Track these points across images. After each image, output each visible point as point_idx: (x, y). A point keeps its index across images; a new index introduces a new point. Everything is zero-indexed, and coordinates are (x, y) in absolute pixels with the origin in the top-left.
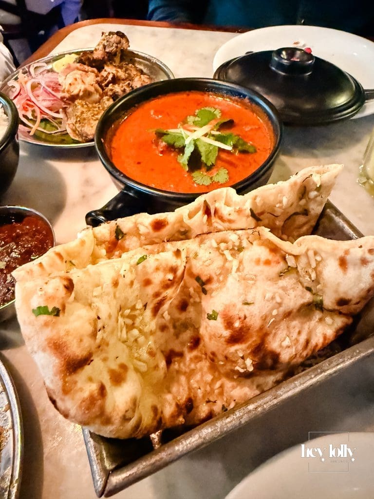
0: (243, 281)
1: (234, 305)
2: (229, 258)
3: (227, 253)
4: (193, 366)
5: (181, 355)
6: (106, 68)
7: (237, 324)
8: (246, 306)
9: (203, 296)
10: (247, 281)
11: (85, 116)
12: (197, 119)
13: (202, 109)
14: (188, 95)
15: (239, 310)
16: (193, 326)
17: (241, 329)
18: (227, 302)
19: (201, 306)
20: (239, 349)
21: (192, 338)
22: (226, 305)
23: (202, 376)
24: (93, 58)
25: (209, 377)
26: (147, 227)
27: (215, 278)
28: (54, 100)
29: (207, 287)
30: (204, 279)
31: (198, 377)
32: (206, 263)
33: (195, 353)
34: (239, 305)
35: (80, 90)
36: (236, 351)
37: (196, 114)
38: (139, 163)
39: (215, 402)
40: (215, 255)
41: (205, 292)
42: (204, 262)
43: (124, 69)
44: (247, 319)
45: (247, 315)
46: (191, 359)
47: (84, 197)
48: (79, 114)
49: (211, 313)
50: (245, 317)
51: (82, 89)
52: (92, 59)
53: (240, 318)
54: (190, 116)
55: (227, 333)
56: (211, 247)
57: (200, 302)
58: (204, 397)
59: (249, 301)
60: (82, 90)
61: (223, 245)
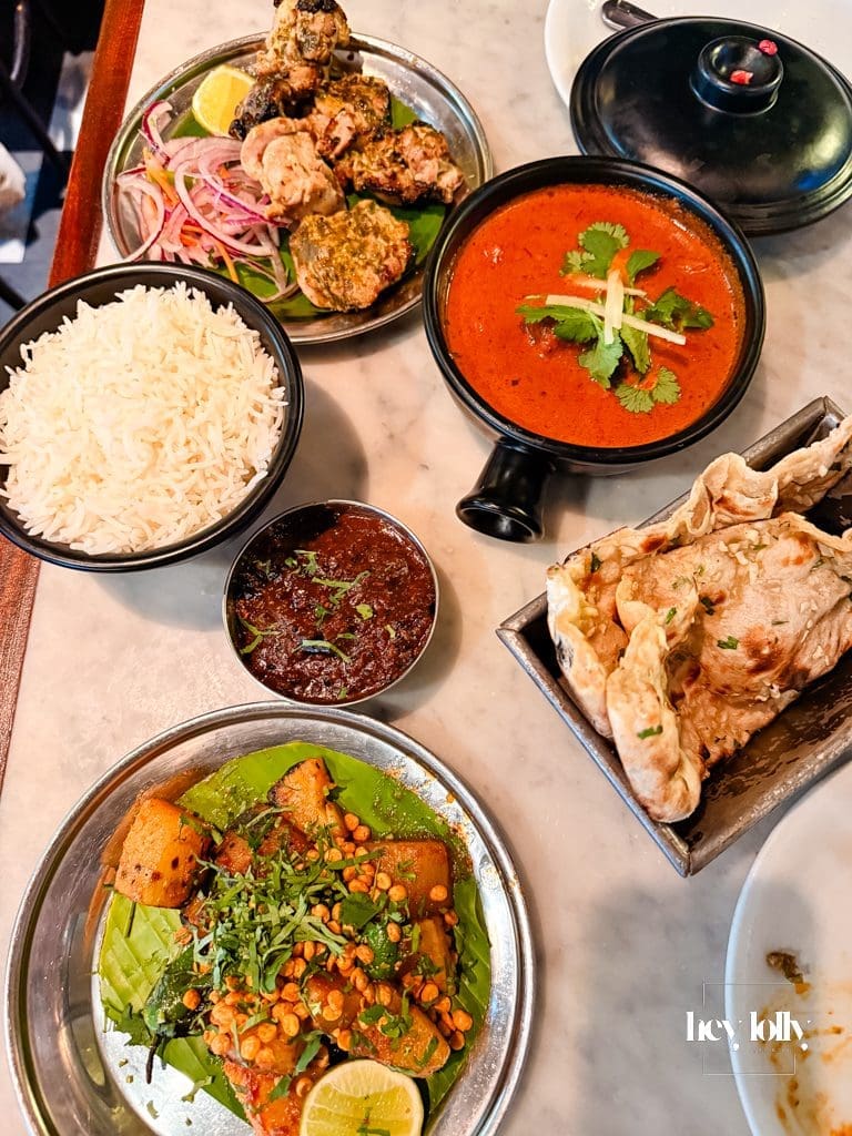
0: (766, 592)
1: (762, 628)
2: (743, 561)
3: (739, 556)
4: (694, 704)
5: (682, 696)
6: (319, 105)
7: (766, 651)
8: (777, 627)
9: (707, 617)
10: (771, 588)
11: (339, 258)
12: (586, 256)
13: (590, 229)
14: (551, 195)
15: (768, 633)
16: (690, 654)
17: (771, 655)
18: (751, 625)
19: (703, 629)
20: (765, 678)
21: (691, 670)
22: (749, 630)
23: (705, 711)
24: (292, 89)
25: (712, 711)
26: (635, 549)
27: (728, 593)
28: (250, 219)
29: (716, 608)
30: (714, 598)
31: (701, 714)
32: (717, 578)
33: (693, 687)
34: (769, 627)
35: (304, 191)
36: (761, 680)
37: (581, 243)
38: (515, 383)
39: (724, 738)
40: (724, 563)
41: (711, 612)
42: (712, 577)
43: (357, 99)
44: (779, 643)
45: (779, 638)
46: (691, 695)
47: (391, 436)
48: (324, 254)
49: (726, 640)
50: (777, 640)
51: (309, 188)
52: (290, 93)
53: (769, 643)
54: (571, 251)
55: (751, 663)
56: (718, 552)
57: (702, 624)
58: (712, 736)
59: (780, 619)
60: (307, 192)
61: (734, 547)
